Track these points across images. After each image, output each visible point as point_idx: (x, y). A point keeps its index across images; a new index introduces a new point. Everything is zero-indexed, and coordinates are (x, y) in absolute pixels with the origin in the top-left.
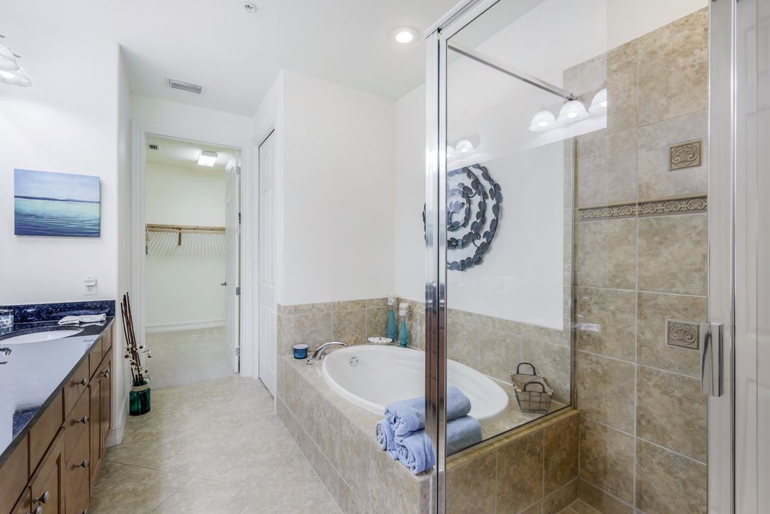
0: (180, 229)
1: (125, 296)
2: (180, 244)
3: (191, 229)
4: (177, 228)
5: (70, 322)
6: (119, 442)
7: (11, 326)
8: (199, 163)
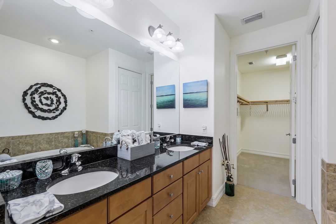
0: (267, 102)
1: (224, 135)
2: (267, 110)
3: (274, 102)
4: (265, 102)
5: (194, 144)
6: (214, 206)
7: (180, 142)
8: (277, 65)
